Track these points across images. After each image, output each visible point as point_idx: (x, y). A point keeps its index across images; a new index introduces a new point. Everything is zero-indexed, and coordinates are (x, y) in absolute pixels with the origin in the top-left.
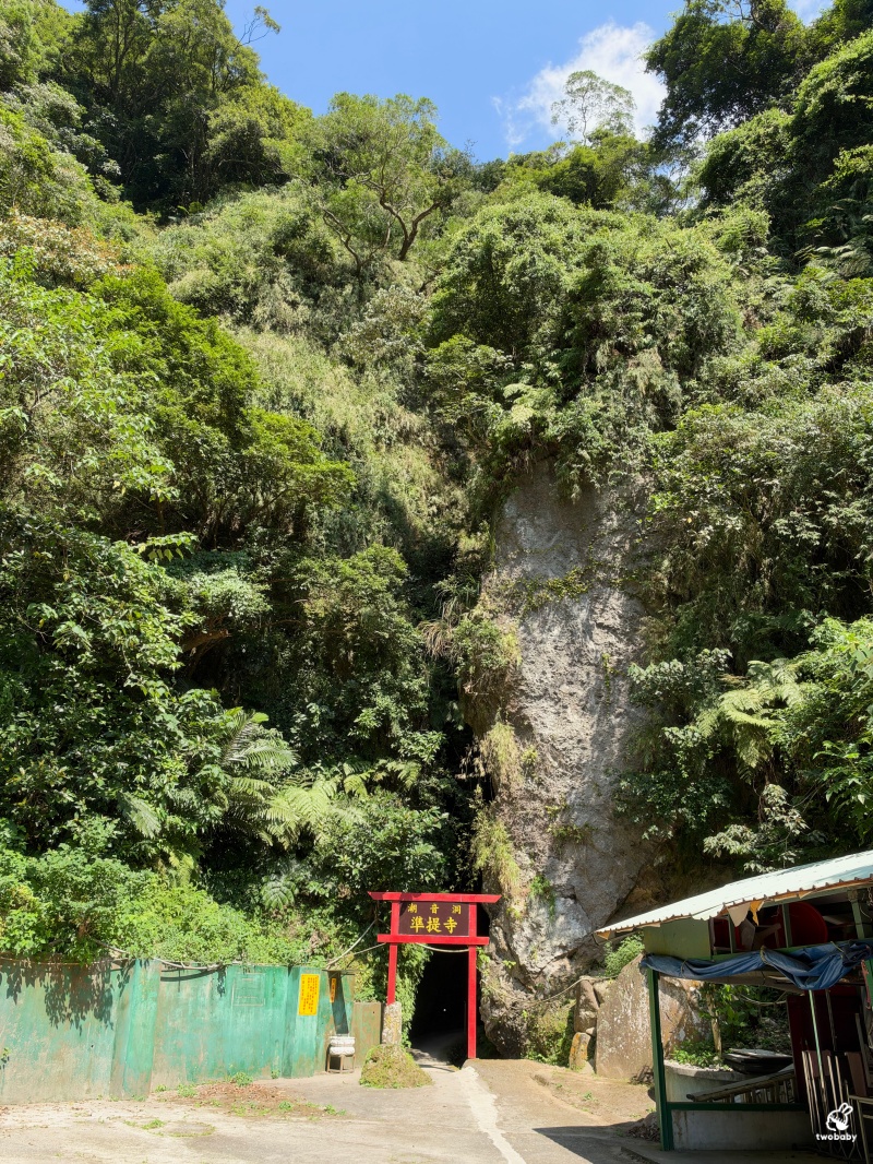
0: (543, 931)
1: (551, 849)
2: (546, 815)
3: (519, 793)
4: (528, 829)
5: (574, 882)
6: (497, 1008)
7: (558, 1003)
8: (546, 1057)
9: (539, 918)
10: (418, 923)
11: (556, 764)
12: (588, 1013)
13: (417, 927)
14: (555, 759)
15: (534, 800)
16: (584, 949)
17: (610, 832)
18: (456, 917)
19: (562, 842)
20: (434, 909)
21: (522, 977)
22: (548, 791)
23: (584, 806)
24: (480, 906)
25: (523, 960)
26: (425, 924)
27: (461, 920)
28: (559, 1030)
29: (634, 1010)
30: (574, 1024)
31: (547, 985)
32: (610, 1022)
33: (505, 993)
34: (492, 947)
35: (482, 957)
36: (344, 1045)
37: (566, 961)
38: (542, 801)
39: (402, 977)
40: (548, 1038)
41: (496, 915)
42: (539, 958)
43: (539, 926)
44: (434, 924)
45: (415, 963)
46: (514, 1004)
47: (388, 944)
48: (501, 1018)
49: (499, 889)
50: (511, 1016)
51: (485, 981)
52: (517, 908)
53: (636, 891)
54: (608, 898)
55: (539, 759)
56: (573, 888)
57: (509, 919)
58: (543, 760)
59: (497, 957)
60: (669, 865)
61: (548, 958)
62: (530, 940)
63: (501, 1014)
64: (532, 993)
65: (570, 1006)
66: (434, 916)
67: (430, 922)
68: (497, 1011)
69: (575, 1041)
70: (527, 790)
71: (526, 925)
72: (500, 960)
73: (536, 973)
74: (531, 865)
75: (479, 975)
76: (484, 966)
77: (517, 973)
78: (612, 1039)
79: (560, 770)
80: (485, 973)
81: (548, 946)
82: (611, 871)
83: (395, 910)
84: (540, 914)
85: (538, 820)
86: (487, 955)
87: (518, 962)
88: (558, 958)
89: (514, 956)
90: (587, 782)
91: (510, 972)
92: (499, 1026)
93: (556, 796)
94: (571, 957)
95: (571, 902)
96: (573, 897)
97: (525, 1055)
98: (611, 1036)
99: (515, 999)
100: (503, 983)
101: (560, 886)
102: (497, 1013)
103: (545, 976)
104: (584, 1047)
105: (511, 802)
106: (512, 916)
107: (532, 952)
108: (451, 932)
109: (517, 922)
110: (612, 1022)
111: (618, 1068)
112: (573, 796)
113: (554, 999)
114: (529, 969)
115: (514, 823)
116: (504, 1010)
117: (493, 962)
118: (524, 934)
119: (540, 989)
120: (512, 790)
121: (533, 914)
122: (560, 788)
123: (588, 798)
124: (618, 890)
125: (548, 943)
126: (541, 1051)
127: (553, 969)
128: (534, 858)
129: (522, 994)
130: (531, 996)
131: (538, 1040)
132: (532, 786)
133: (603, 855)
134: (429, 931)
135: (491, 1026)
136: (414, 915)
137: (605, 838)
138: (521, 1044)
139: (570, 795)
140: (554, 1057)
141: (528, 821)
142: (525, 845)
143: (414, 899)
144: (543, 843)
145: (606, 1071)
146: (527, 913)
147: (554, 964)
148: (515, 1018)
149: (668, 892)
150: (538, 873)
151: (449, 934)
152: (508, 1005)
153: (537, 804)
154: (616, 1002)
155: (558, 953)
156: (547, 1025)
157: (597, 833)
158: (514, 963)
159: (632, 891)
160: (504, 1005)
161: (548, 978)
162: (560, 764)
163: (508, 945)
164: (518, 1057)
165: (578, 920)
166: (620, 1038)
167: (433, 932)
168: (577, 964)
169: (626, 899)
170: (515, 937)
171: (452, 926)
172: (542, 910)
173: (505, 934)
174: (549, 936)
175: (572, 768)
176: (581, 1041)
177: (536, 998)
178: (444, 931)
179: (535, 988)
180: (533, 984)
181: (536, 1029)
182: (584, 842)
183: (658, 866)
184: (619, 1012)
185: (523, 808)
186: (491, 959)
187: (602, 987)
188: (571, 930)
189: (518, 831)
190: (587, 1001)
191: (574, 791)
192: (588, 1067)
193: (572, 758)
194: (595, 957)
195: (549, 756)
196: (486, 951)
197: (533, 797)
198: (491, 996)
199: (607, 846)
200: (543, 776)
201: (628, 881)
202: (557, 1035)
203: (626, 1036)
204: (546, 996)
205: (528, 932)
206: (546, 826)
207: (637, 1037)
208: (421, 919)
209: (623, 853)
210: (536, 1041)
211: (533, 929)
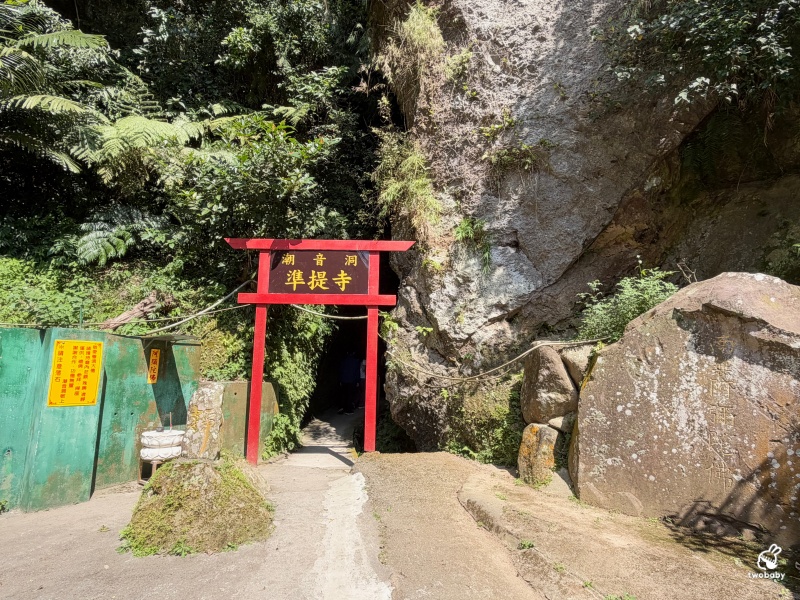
0: (473, 286)
1: (487, 184)
2: (479, 141)
3: (443, 116)
4: (454, 163)
5: (517, 225)
6: (407, 385)
7: (494, 379)
8: (475, 450)
9: (468, 270)
10: (296, 278)
11: (498, 69)
12: (552, 395)
13: (295, 283)
14: (497, 60)
15: (464, 122)
16: (530, 308)
17: (578, 148)
18: (349, 270)
19: (502, 172)
20: (320, 260)
21: (441, 347)
22: (484, 106)
23: (537, 118)
24: (385, 256)
25: (444, 322)
26: (306, 278)
27: (359, 275)
28: (495, 416)
29: (666, 395)
30: (522, 410)
31: (478, 356)
32: (607, 413)
33: (417, 366)
34: (401, 312)
35: (387, 323)
36: (160, 446)
37: (505, 325)
38: (475, 122)
39: (291, 351)
40: (479, 426)
41: (407, 272)
42: (465, 321)
43: (467, 280)
44: (318, 280)
45: (308, 336)
46: (429, 381)
47: (254, 306)
48: (411, 398)
49: (412, 233)
50: (426, 395)
51: (391, 353)
52: (436, 259)
53: (609, 230)
54: (569, 239)
55: (473, 65)
56: (516, 232)
57: (426, 273)
58: (480, 64)
59: (408, 324)
60: (663, 192)
61: (480, 321)
62: (454, 300)
63: (412, 393)
64: (454, 365)
65: (512, 383)
66: (319, 269)
67: (313, 277)
68: (406, 390)
69: (529, 435)
70: (455, 110)
71: (448, 279)
72: (411, 327)
73: (461, 340)
74: (456, 207)
75: (382, 346)
76: (390, 335)
77: (434, 342)
78: (612, 442)
79: (504, 76)
80: (391, 343)
81: (481, 305)
82: (575, 203)
83: (265, 261)
84: (469, 266)
85: (470, 150)
86: (394, 321)
87: (436, 327)
88: (493, 321)
89: (430, 320)
90: (544, 86)
91: (425, 341)
92: (409, 407)
93: (498, 112)
94: (510, 321)
95: (512, 251)
96: (516, 245)
97: (444, 445)
98: (612, 437)
99: (431, 374)
100: (415, 354)
101: (496, 231)
102: (406, 392)
103: (474, 345)
104: (547, 448)
105: (432, 130)
106: (430, 268)
107: (457, 315)
108: (343, 289)
109: (436, 277)
110: (611, 413)
111: (631, 495)
112: (522, 109)
113: (490, 375)
114: (452, 335)
115: (435, 158)
116: (416, 388)
117: (403, 330)
118: (445, 291)
119: (468, 362)
120: (433, 114)
121: (459, 266)
122: (501, 101)
123: (545, 106)
124: (584, 229)
125: (481, 302)
126: (468, 443)
127: (488, 334)
128: (460, 198)
129: (441, 368)
130: (453, 370)
131: (462, 427)
132: (462, 102)
133: (567, 181)
134: (312, 288)
135: (399, 408)
136: (291, 267)
137: (569, 157)
138: (439, 431)
139: (518, 107)
140: (488, 453)
141: (452, 152)
142: (449, 184)
143: (291, 247)
144: (475, 178)
145: (602, 498)
146: (450, 265)
147: (487, 328)
148: (430, 398)
149: (660, 229)
150: (466, 216)
151: (341, 292)
152: (422, 381)
153: (468, 127)
154: (619, 380)
155: (496, 314)
156: (477, 408)
157: (557, 151)
158: (430, 330)
159: (605, 228)
160: (416, 382)
161: (480, 347)
162: (505, 68)
163: (423, 308)
164: (433, 448)
165: (521, 272)
166: (631, 443)
167: (318, 290)
168: (519, 329)
169: (594, 240)
170: (433, 296)
171: (344, 282)
172: (472, 261)
173: (419, 295)
174: (482, 292)
175: (522, 70)
176: (542, 436)
177: (460, 373)
178: (333, 288)
179: (460, 360)
180: (456, 354)
181: (461, 414)
182: (535, 168)
183: (650, 191)
184: (628, 397)
185: (447, 136)
186: (400, 325)
187: (580, 357)
188: (512, 284)
189: (439, 167)
190: (553, 378)
191: (524, 102)
192: (558, 483)
193: (524, 55)
194: (545, 319)
195: (488, 58)
196: (394, 316)
197: (462, 118)
198: (398, 371)
199: (572, 168)
200: (478, 86)
201: (604, 214)
202: (493, 424)
203: (648, 438)
204: (475, 371)
205: (451, 289)
206: (480, 153)
207: (676, 443)
208: (300, 273)
209: (598, 174)
210: (461, 428)
211: (458, 285)
